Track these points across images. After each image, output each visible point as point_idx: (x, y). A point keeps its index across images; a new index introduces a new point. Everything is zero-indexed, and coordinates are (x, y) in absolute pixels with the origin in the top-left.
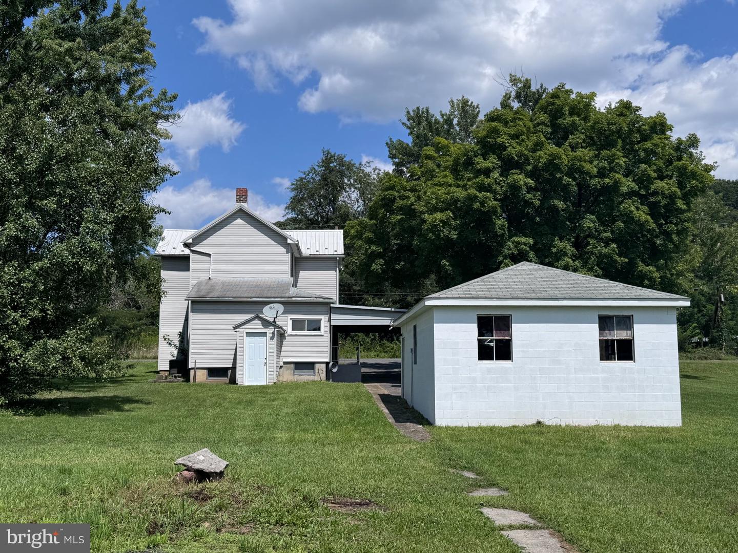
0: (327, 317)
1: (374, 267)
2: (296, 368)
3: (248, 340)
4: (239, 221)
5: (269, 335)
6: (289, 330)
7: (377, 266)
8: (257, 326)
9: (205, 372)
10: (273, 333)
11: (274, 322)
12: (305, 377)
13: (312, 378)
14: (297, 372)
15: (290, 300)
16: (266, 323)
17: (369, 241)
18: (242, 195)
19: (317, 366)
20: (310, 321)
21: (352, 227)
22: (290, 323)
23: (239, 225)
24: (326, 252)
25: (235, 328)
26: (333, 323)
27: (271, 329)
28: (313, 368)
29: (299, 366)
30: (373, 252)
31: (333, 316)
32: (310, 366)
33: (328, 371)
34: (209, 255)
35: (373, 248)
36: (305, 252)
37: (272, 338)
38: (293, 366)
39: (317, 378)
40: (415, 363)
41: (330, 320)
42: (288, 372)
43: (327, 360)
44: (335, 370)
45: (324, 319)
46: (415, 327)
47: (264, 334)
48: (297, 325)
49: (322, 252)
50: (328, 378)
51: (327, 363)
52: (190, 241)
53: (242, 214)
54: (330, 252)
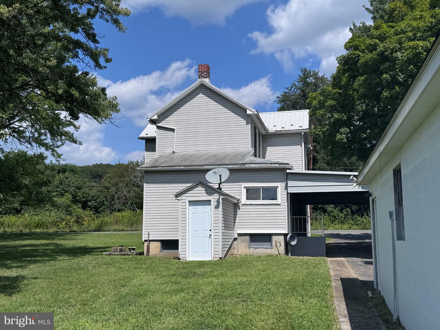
0: (284, 184)
2: (252, 241)
3: (191, 209)
4: (201, 95)
5: (213, 203)
6: (244, 200)
8: (200, 193)
9: (159, 244)
10: (218, 202)
11: (219, 188)
12: (262, 250)
13: (269, 251)
14: (253, 245)
16: (210, 190)
17: (332, 109)
18: (204, 71)
19: (274, 238)
20: (264, 189)
22: (244, 191)
23: (201, 99)
24: (292, 128)
25: (177, 196)
26: (291, 190)
27: (216, 196)
28: (270, 241)
29: (255, 238)
31: (290, 183)
32: (266, 238)
33: (287, 244)
34: (173, 130)
36: (271, 128)
37: (217, 207)
38: (248, 238)
39: (274, 251)
40: (401, 237)
41: (286, 188)
42: (243, 244)
43: (285, 232)
44: (294, 243)
45: (280, 186)
47: (208, 202)
48: (252, 194)
49: (288, 128)
50: (287, 253)
51: (285, 235)
52: (155, 117)
53: (203, 89)
54: (296, 127)
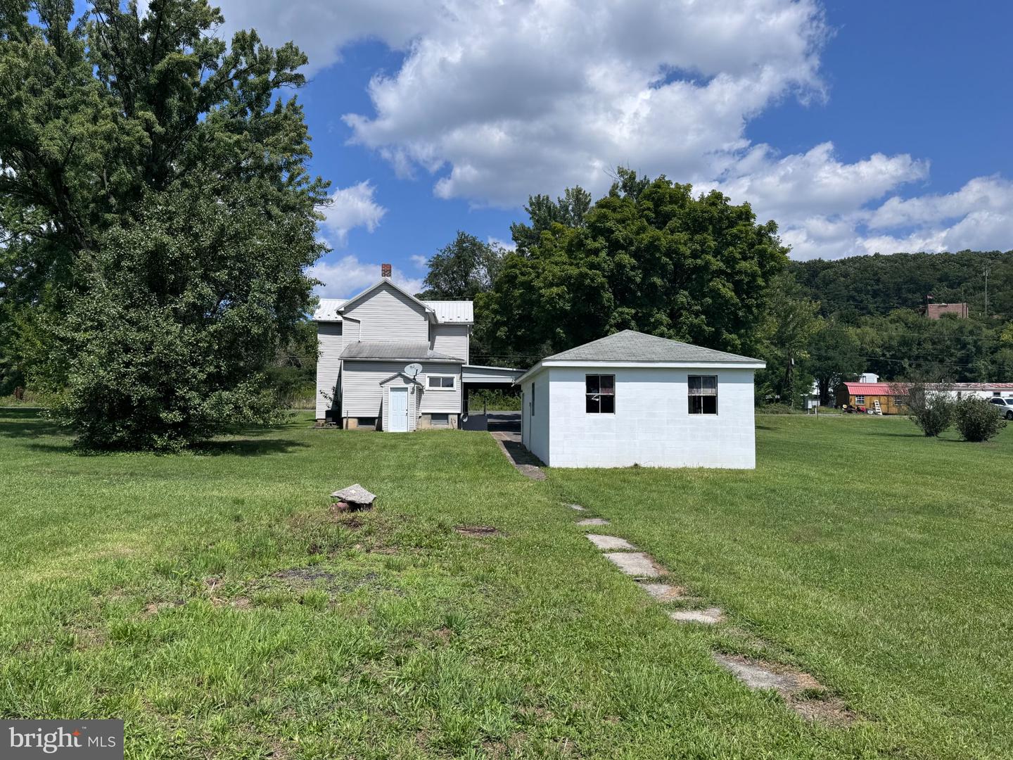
0: (459, 375)
1: (499, 333)
2: (432, 419)
3: (392, 394)
4: (384, 292)
5: (410, 390)
6: (427, 386)
7: (502, 332)
8: (399, 383)
9: (356, 420)
10: (413, 389)
11: (414, 379)
12: (441, 425)
13: (446, 426)
14: (434, 422)
15: (427, 361)
16: (407, 380)
17: (495, 312)
18: (387, 271)
19: (450, 417)
20: (443, 378)
21: (481, 299)
22: (428, 380)
23: (384, 294)
24: (459, 320)
25: (381, 384)
26: (464, 381)
27: (412, 385)
28: (447, 419)
29: (436, 417)
30: (498, 321)
31: (464, 375)
32: (444, 417)
33: (460, 421)
34: (359, 322)
35: (498, 317)
36: (441, 320)
37: (412, 393)
38: (430, 416)
39: (450, 427)
40: (533, 415)
41: (461, 378)
42: (426, 421)
43: (459, 412)
44: (465, 420)
45: (456, 377)
46: (533, 385)
47: (406, 389)
48: (434, 382)
49: (455, 320)
50: (459, 427)
51: (459, 415)
52: (343, 309)
53: (386, 286)
54: (462, 320)
